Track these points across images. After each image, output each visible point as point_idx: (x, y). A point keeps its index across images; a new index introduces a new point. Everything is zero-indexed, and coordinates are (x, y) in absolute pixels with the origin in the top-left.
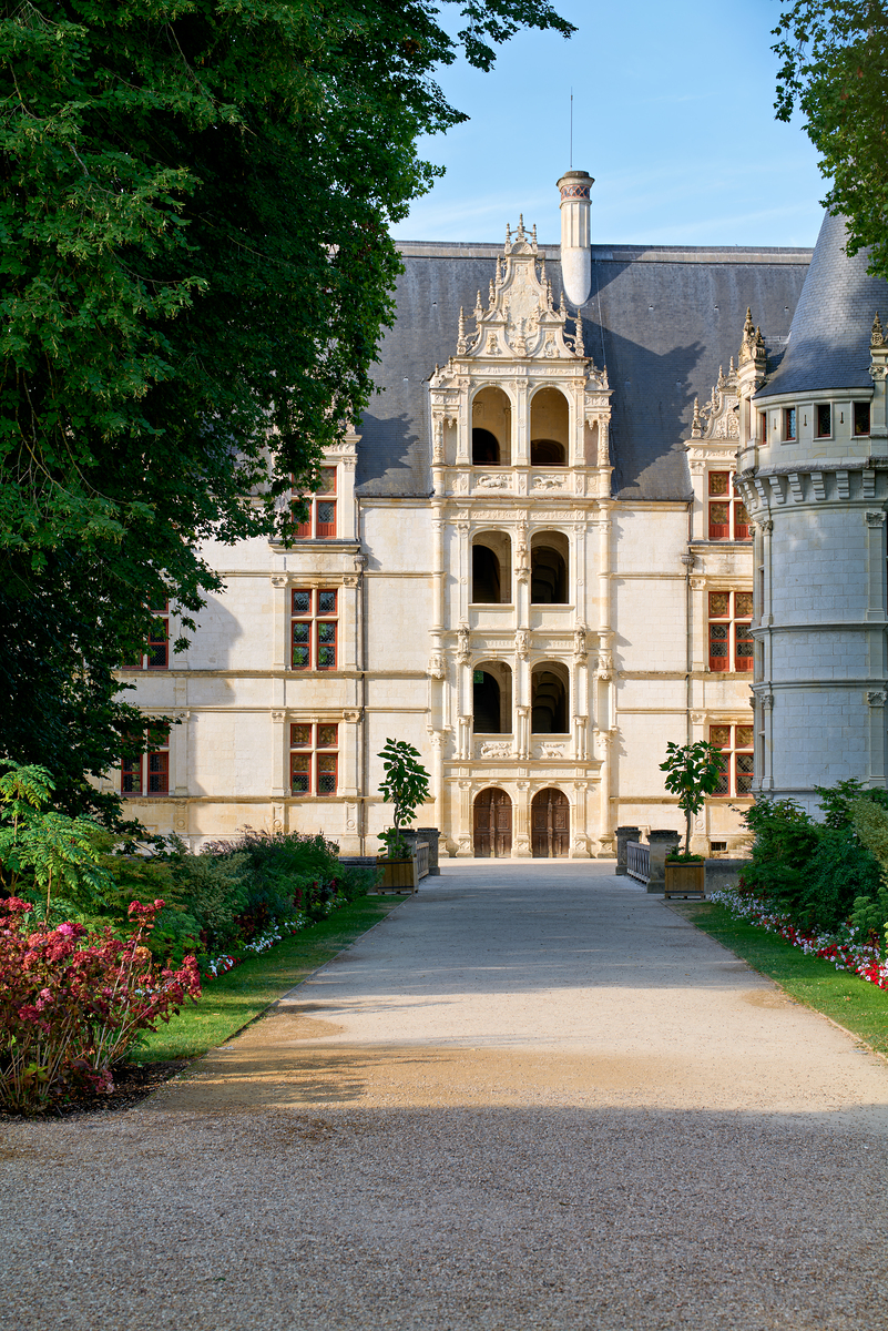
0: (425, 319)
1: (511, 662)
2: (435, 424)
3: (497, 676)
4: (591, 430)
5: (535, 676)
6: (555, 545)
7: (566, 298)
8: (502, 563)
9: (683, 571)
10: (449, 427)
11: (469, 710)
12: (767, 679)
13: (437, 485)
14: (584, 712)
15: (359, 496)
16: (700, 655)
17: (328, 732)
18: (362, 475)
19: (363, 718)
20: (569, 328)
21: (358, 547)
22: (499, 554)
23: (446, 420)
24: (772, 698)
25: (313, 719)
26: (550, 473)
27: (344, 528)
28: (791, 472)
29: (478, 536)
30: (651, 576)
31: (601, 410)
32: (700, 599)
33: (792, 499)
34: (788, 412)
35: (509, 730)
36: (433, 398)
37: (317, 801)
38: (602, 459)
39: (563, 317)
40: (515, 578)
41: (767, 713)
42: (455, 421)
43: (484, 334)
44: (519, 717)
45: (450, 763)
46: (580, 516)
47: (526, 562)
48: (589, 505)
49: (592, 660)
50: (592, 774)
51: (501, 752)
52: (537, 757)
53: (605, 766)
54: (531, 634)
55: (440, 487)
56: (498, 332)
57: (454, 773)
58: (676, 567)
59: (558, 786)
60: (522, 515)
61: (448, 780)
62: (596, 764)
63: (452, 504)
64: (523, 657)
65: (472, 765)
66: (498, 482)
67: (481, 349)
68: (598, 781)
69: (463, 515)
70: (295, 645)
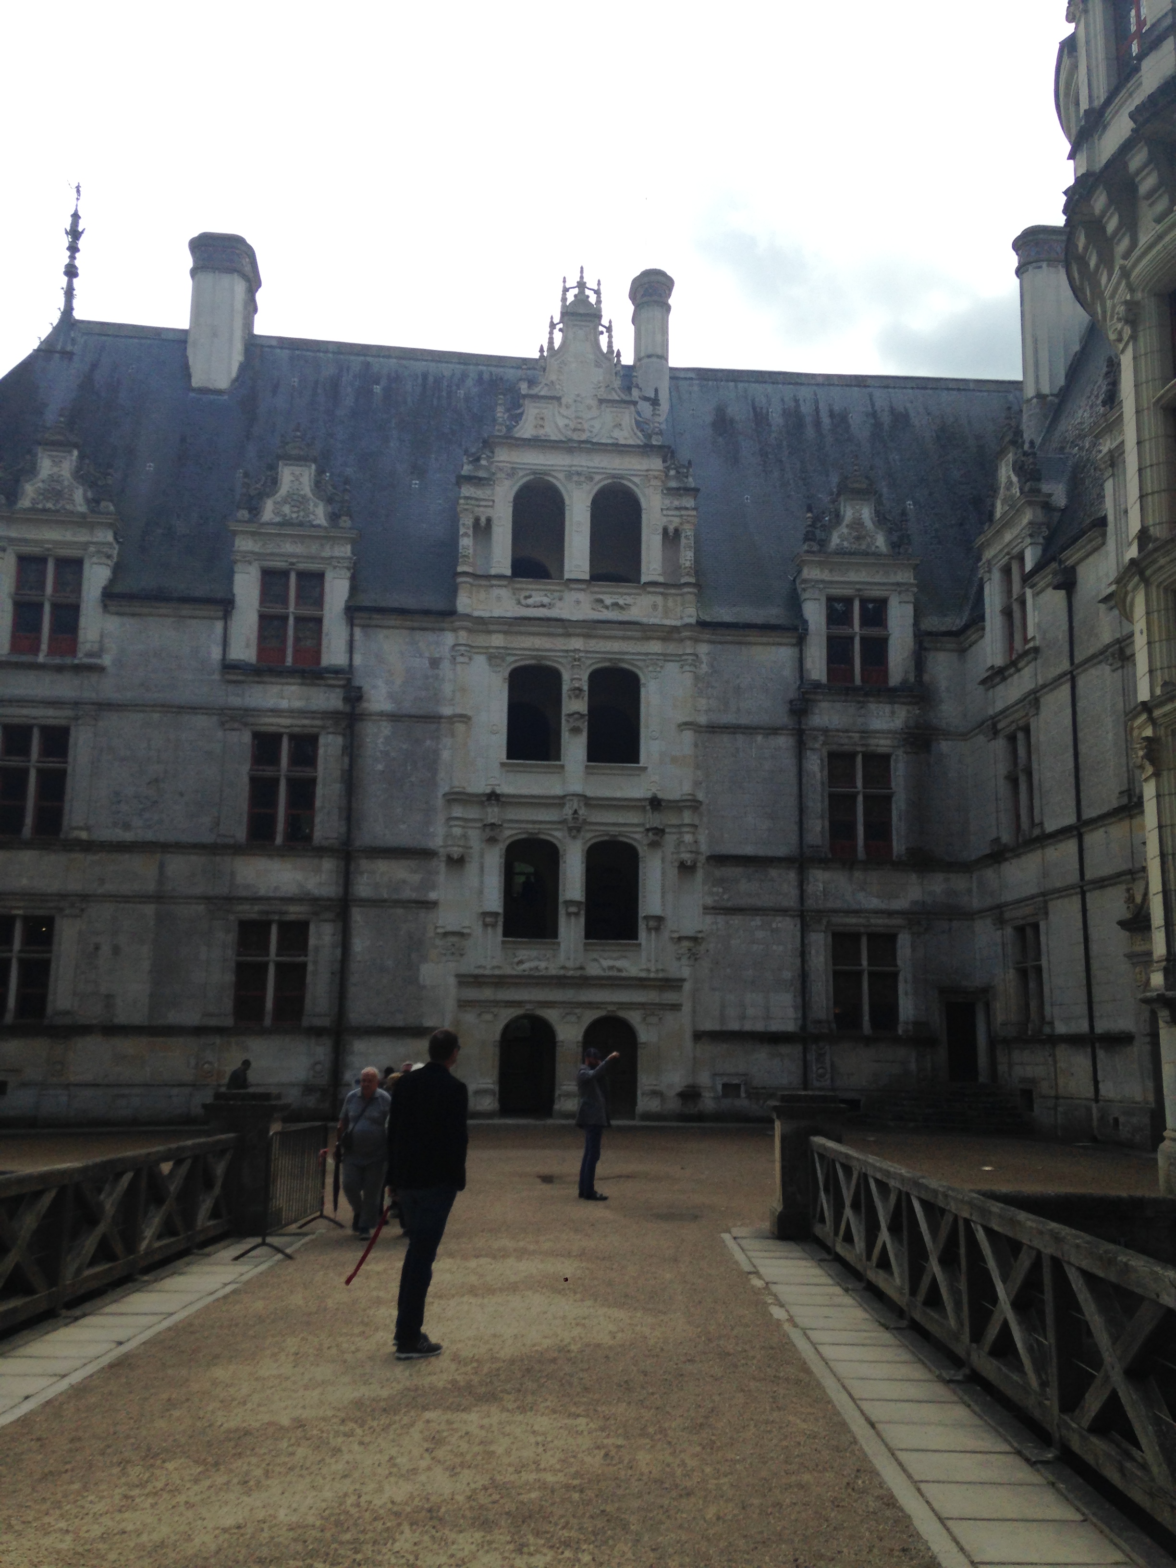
1: (558, 836)
4: (671, 538)
5: (590, 860)
9: (789, 722)
10: (481, 527)
11: (497, 908)
13: (461, 600)
15: (352, 611)
16: (818, 835)
17: (294, 933)
19: (343, 914)
20: (643, 412)
21: (348, 677)
23: (477, 520)
25: (274, 915)
26: (615, 592)
27: (332, 656)
29: (516, 670)
30: (748, 729)
31: (683, 514)
32: (815, 764)
35: (554, 934)
36: (461, 491)
37: (272, 1033)
38: (684, 578)
39: (635, 395)
40: (566, 726)
42: (489, 520)
43: (531, 411)
44: (569, 914)
45: (468, 980)
46: (655, 647)
47: (580, 706)
48: (668, 634)
49: (670, 839)
50: (670, 997)
51: (543, 965)
52: (593, 970)
53: (687, 986)
54: (587, 801)
55: (465, 602)
56: (549, 410)
57: (472, 994)
58: (782, 718)
59: (622, 1014)
60: (577, 643)
61: (463, 1005)
62: (671, 984)
63: (482, 625)
64: (575, 828)
65: (500, 981)
66: (546, 600)
67: (526, 430)
68: (676, 1007)
69: (497, 640)
70: (253, 810)
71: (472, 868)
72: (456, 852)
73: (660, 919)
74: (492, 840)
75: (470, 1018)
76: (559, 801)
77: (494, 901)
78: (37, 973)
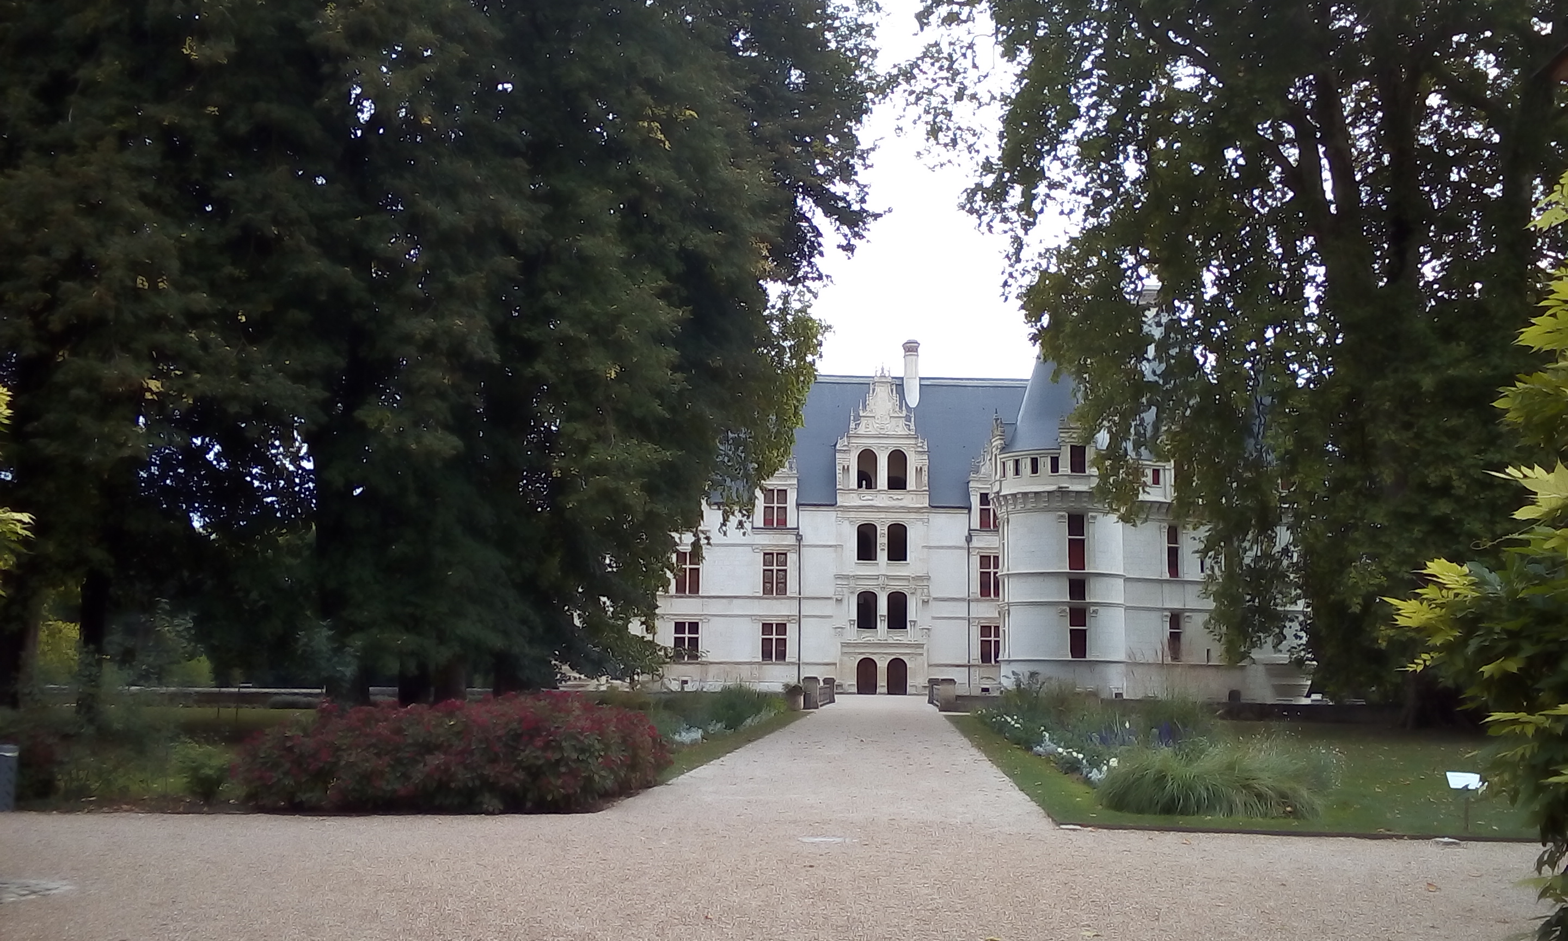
1: (876, 591)
2: (839, 468)
3: (870, 598)
4: (919, 471)
5: (889, 599)
6: (900, 531)
7: (906, 403)
8: (873, 539)
9: (965, 544)
10: (845, 470)
11: (855, 617)
12: (1006, 600)
13: (838, 498)
14: (914, 618)
15: (798, 505)
16: (976, 587)
17: (782, 628)
18: (800, 494)
19: (799, 619)
20: (908, 419)
21: (797, 531)
22: (871, 535)
23: (844, 467)
24: (1009, 610)
25: (774, 621)
26: (897, 494)
27: (791, 523)
28: (1018, 493)
29: (860, 525)
30: (950, 547)
31: (924, 461)
32: (976, 561)
33: (1019, 507)
34: (1017, 462)
35: (876, 627)
36: (838, 454)
37: (775, 664)
38: (924, 487)
39: (904, 413)
40: (879, 548)
41: (1007, 619)
42: (848, 467)
43: (864, 422)
44: (881, 620)
45: (845, 645)
46: (913, 516)
47: (885, 540)
48: (918, 510)
49: (919, 592)
50: (920, 651)
51: (871, 639)
52: (890, 641)
53: (925, 647)
54: (887, 577)
55: (840, 500)
56: (871, 421)
57: (846, 650)
58: (963, 543)
59: (901, 657)
60: (883, 515)
61: (843, 654)
62: (920, 646)
63: (847, 509)
64: (883, 588)
65: (856, 645)
66: (871, 498)
67: (862, 430)
68: (922, 654)
69: (852, 515)
70: (764, 583)
71: (845, 602)
72: (839, 597)
73: (915, 622)
74: (852, 593)
75: (845, 658)
76: (877, 577)
77: (854, 615)
78: (694, 642)
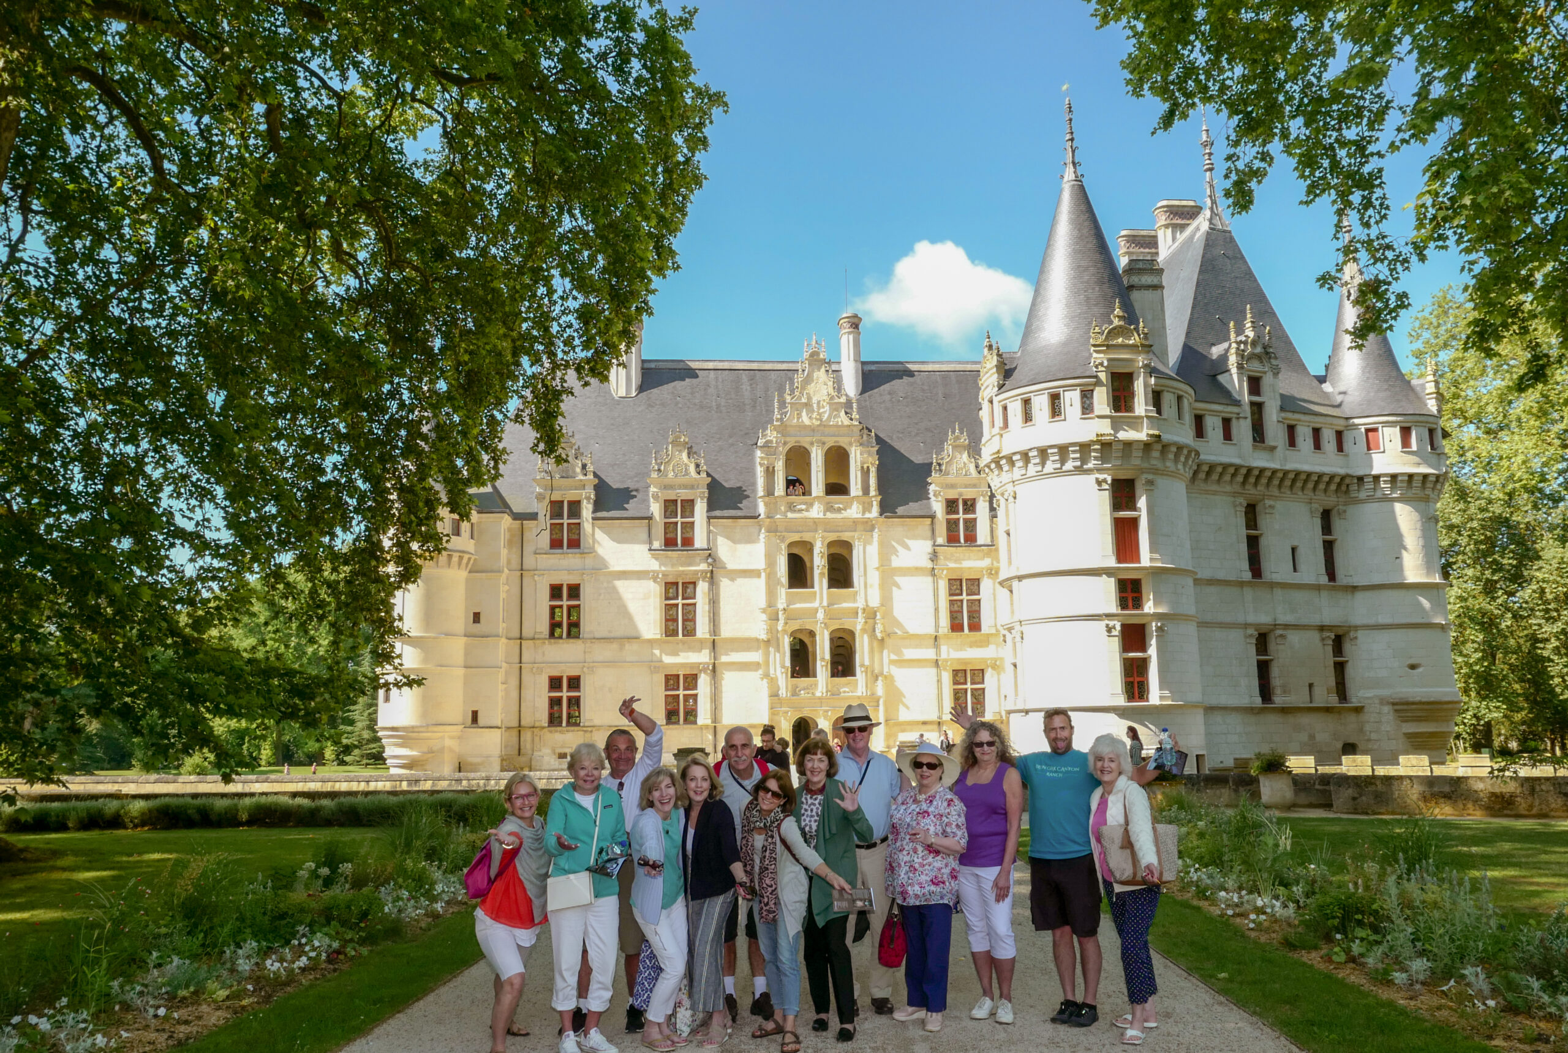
0: (754, 407)
1: (815, 630)
2: (760, 472)
3: (806, 640)
5: (832, 640)
6: (843, 551)
7: (845, 390)
8: (808, 564)
9: (930, 565)
10: (770, 472)
11: (788, 663)
12: (1017, 617)
13: (762, 509)
14: (867, 662)
15: (709, 518)
16: (945, 621)
17: (691, 680)
18: (711, 507)
19: (714, 670)
20: (848, 408)
21: (710, 554)
22: (806, 559)
23: (767, 469)
24: (1022, 632)
25: (681, 672)
26: (839, 501)
27: (700, 541)
28: (1031, 450)
29: (791, 545)
30: (909, 570)
32: (942, 585)
35: (815, 676)
36: (759, 453)
37: (683, 728)
38: (873, 492)
39: (844, 402)
40: (816, 572)
41: (1018, 645)
42: (772, 469)
43: (792, 411)
44: (822, 667)
45: (775, 701)
46: (860, 528)
47: (824, 563)
48: (867, 524)
49: (871, 627)
51: (809, 691)
52: (835, 693)
53: (882, 700)
54: (829, 609)
55: (764, 512)
56: (801, 409)
57: (778, 707)
58: (926, 563)
60: (821, 529)
61: (776, 713)
62: (874, 699)
63: (773, 523)
64: (824, 624)
65: (790, 700)
66: (804, 509)
67: (790, 420)
69: (781, 530)
70: (667, 620)
71: (775, 645)
72: (766, 637)
73: (866, 667)
74: (783, 631)
75: (778, 718)
76: (815, 610)
77: (785, 661)
78: (575, 702)
